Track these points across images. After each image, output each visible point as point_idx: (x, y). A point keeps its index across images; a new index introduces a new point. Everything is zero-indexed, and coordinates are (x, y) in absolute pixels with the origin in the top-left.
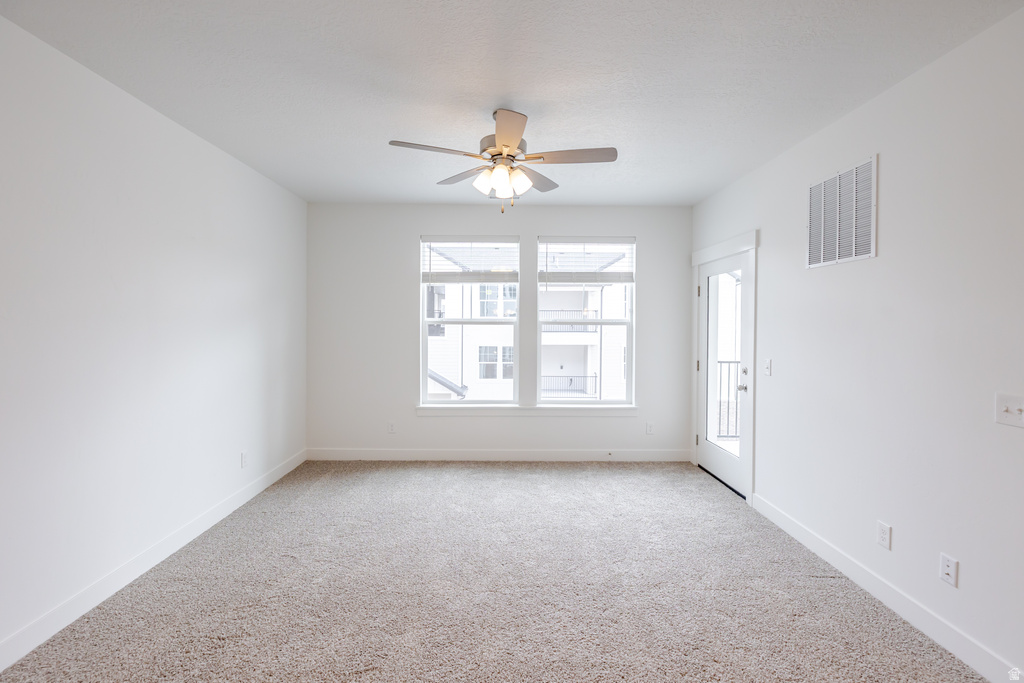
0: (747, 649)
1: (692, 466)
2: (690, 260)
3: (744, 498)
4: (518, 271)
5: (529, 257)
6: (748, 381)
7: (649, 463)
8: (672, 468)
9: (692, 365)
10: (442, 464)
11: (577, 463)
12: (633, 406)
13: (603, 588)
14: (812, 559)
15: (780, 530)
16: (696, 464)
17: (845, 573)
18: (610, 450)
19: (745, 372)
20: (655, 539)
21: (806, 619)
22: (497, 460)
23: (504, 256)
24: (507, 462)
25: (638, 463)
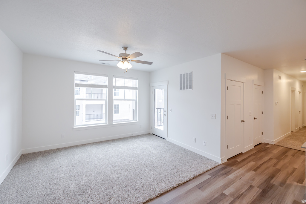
0: (181, 166)
1: (151, 134)
2: (150, 85)
3: (165, 139)
4: (108, 85)
5: (111, 81)
6: (166, 113)
7: (141, 135)
8: (147, 135)
9: (150, 110)
10: (84, 145)
11: (125, 138)
12: (137, 121)
13: (151, 164)
14: (182, 148)
15: (174, 144)
16: (152, 134)
17: (188, 149)
18: (132, 133)
19: (165, 111)
20: (154, 151)
21: (186, 158)
22: (102, 141)
23: (103, 80)
24: (105, 141)
25: (139, 135)
